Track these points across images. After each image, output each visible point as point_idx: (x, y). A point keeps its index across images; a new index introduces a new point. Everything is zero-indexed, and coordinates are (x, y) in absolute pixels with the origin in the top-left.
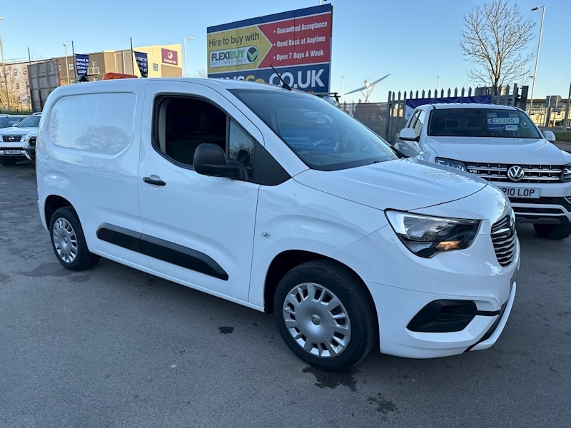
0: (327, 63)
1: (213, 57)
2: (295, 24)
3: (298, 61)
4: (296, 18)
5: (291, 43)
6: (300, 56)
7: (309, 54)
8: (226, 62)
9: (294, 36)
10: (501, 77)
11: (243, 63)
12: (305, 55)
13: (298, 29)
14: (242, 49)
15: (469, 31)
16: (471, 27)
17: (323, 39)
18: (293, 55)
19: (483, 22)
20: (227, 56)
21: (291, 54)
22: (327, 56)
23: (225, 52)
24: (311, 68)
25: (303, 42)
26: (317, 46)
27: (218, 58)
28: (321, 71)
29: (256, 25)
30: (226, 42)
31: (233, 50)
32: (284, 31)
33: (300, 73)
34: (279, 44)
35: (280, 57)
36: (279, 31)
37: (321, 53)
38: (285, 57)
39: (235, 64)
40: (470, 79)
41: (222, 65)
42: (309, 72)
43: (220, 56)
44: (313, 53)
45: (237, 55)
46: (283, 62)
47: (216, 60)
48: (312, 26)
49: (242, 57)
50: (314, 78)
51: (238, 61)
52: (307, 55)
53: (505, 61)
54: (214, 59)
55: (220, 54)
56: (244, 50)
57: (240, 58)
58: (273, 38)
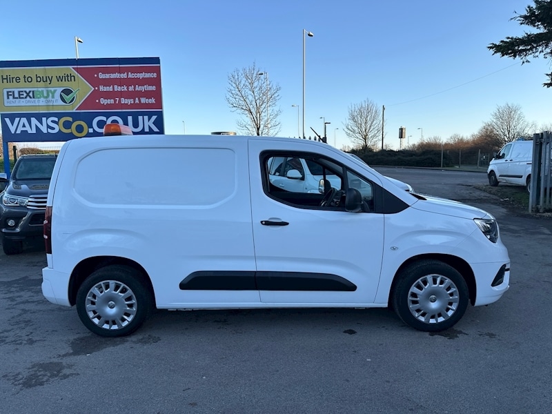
0: (160, 110)
1: (8, 96)
2: (120, 71)
3: (126, 106)
4: (121, 66)
5: (117, 88)
6: (130, 101)
7: (140, 101)
8: (29, 102)
9: (120, 82)
10: (262, 126)
11: (55, 104)
12: (134, 101)
13: (124, 76)
14: (52, 89)
15: (232, 88)
16: (234, 85)
17: (153, 88)
18: (120, 101)
19: (243, 82)
20: (31, 94)
21: (118, 99)
22: (159, 104)
23: (28, 90)
24: (143, 114)
25: (131, 88)
26: (147, 94)
27: (16, 95)
28: (154, 118)
29: (71, 67)
30: (28, 79)
31: (40, 89)
32: (107, 76)
33: (130, 118)
34: (102, 88)
35: (103, 101)
36: (101, 76)
37: (153, 101)
38: (112, 101)
39: (44, 104)
40: (239, 127)
41: (23, 104)
42: (140, 118)
43: (19, 95)
44: (143, 100)
45: (45, 95)
46: (109, 107)
47: (14, 98)
48: (141, 76)
49: (53, 97)
50: (147, 123)
51: (49, 101)
52: (137, 101)
53: (263, 114)
54: (11, 97)
55: (19, 92)
56: (55, 91)
57: (50, 98)
58: (95, 82)
